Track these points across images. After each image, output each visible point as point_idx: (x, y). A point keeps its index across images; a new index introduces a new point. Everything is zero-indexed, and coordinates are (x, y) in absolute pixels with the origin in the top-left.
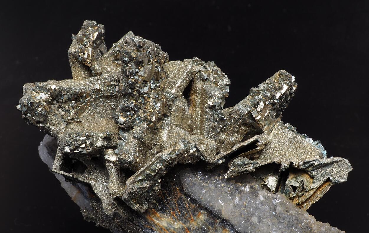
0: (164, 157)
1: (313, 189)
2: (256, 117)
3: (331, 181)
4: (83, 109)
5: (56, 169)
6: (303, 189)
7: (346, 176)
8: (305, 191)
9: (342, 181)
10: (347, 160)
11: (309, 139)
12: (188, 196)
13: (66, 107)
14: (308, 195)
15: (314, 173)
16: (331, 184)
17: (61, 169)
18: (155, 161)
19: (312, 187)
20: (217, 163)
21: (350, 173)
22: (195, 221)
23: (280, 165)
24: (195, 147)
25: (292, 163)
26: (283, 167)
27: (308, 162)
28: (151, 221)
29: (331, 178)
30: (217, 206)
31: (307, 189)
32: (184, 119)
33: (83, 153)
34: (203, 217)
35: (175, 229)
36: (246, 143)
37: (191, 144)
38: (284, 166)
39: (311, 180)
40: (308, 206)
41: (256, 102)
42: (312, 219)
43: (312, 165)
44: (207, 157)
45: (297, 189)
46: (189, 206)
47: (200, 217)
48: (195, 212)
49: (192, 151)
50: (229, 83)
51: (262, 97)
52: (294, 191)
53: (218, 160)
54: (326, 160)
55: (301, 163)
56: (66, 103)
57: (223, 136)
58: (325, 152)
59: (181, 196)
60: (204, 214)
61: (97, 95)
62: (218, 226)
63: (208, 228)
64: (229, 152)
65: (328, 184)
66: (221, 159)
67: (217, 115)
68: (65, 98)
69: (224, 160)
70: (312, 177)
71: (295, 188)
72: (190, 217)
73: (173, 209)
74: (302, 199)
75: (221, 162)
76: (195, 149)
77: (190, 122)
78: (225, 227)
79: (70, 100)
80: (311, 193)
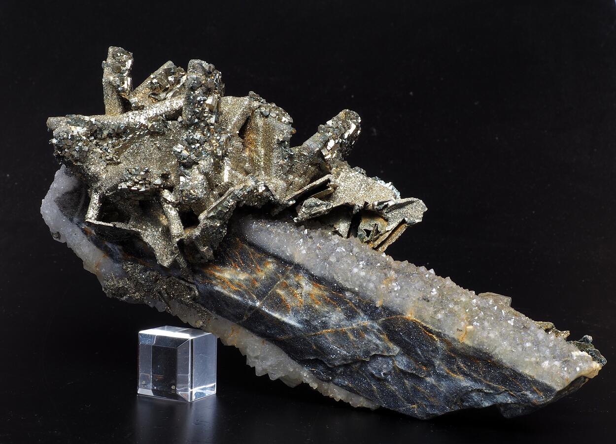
0: (236, 192)
1: (388, 231)
2: (326, 156)
3: (406, 223)
4: (125, 147)
5: (90, 218)
6: (378, 232)
7: (421, 216)
8: (380, 233)
9: (417, 221)
10: (421, 201)
11: (381, 181)
12: (251, 245)
13: (105, 144)
14: (382, 238)
15: (389, 215)
16: (407, 225)
17: (98, 219)
18: (227, 197)
19: (387, 230)
20: (287, 204)
21: (425, 214)
22: (262, 271)
23: (354, 206)
24: (265, 186)
25: (366, 203)
26: (357, 208)
27: (382, 203)
28: (211, 275)
29: (406, 219)
30: (289, 250)
31: (382, 232)
32: (241, 161)
33: (141, 190)
34: (271, 266)
35: (239, 280)
36: (318, 182)
37: (260, 183)
38: (359, 206)
39: (385, 223)
40: (384, 248)
41: (327, 139)
42: (389, 259)
43: (386, 206)
44: (278, 197)
45: (371, 233)
46: (253, 257)
47: (268, 266)
48: (261, 262)
49: (260, 191)
50: (292, 121)
51: (331, 134)
52: (368, 236)
53: (289, 201)
54: (401, 201)
55: (376, 203)
56: (104, 139)
57: (291, 177)
58: (398, 194)
59: (243, 246)
60: (272, 262)
61: (141, 132)
62: (290, 273)
63: (279, 277)
64: (300, 191)
65: (403, 226)
66: (291, 199)
67: (286, 151)
68: (105, 133)
69: (294, 202)
70: (387, 220)
71: (368, 232)
72: (256, 267)
73: (235, 261)
74: (378, 242)
75: (291, 203)
76: (264, 188)
77: (247, 166)
78: (298, 272)
79: (110, 136)
80: (387, 234)
